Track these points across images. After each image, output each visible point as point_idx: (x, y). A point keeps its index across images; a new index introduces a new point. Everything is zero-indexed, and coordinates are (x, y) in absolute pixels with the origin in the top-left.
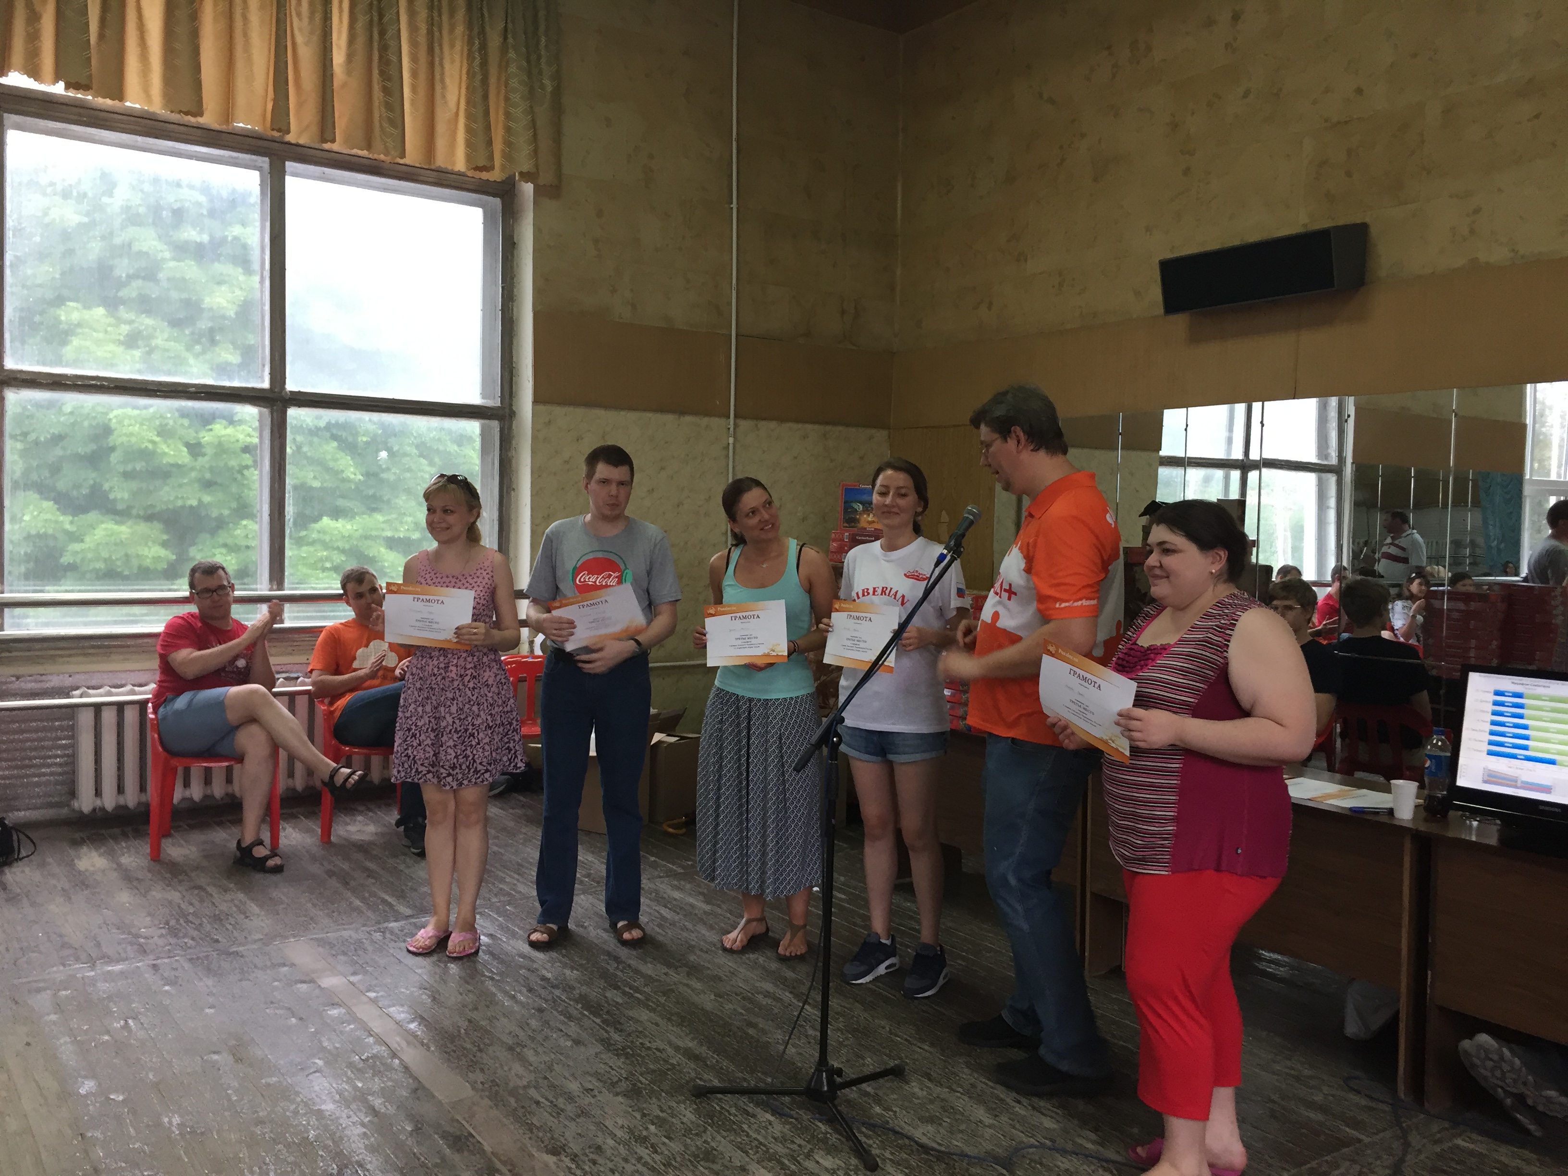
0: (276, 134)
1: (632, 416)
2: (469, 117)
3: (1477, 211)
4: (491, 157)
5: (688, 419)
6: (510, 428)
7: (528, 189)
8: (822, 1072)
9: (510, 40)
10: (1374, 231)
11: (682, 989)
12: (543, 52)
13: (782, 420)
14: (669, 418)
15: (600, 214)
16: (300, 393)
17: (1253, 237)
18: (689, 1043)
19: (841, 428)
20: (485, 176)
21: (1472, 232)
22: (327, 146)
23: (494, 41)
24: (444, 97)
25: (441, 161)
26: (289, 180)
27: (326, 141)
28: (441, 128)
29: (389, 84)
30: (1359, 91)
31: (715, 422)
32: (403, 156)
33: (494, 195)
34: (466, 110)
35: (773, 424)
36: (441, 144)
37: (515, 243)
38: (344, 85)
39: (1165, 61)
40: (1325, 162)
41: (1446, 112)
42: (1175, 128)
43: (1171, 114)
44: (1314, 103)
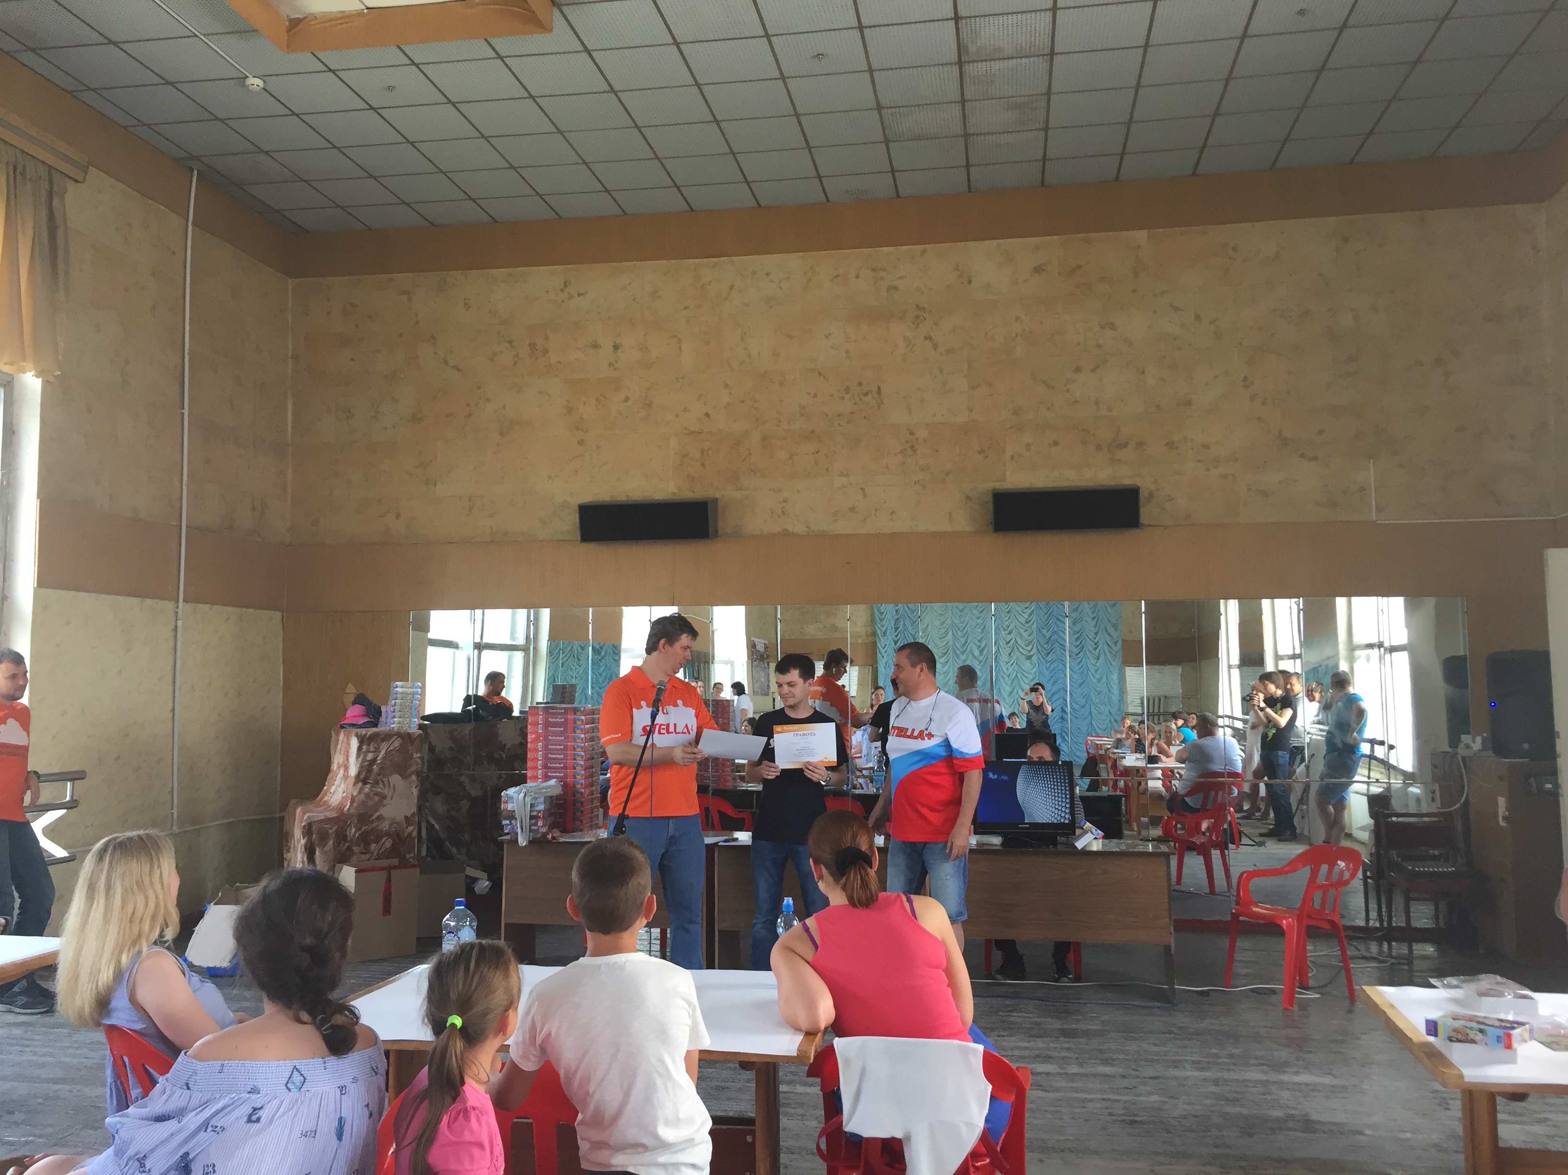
3: (785, 501)
10: (721, 504)
13: (213, 603)
15: (89, 410)
30: (707, 415)
35: (206, 607)
39: (559, 362)
40: (687, 455)
41: (764, 439)
42: (570, 410)
43: (567, 401)
44: (677, 416)
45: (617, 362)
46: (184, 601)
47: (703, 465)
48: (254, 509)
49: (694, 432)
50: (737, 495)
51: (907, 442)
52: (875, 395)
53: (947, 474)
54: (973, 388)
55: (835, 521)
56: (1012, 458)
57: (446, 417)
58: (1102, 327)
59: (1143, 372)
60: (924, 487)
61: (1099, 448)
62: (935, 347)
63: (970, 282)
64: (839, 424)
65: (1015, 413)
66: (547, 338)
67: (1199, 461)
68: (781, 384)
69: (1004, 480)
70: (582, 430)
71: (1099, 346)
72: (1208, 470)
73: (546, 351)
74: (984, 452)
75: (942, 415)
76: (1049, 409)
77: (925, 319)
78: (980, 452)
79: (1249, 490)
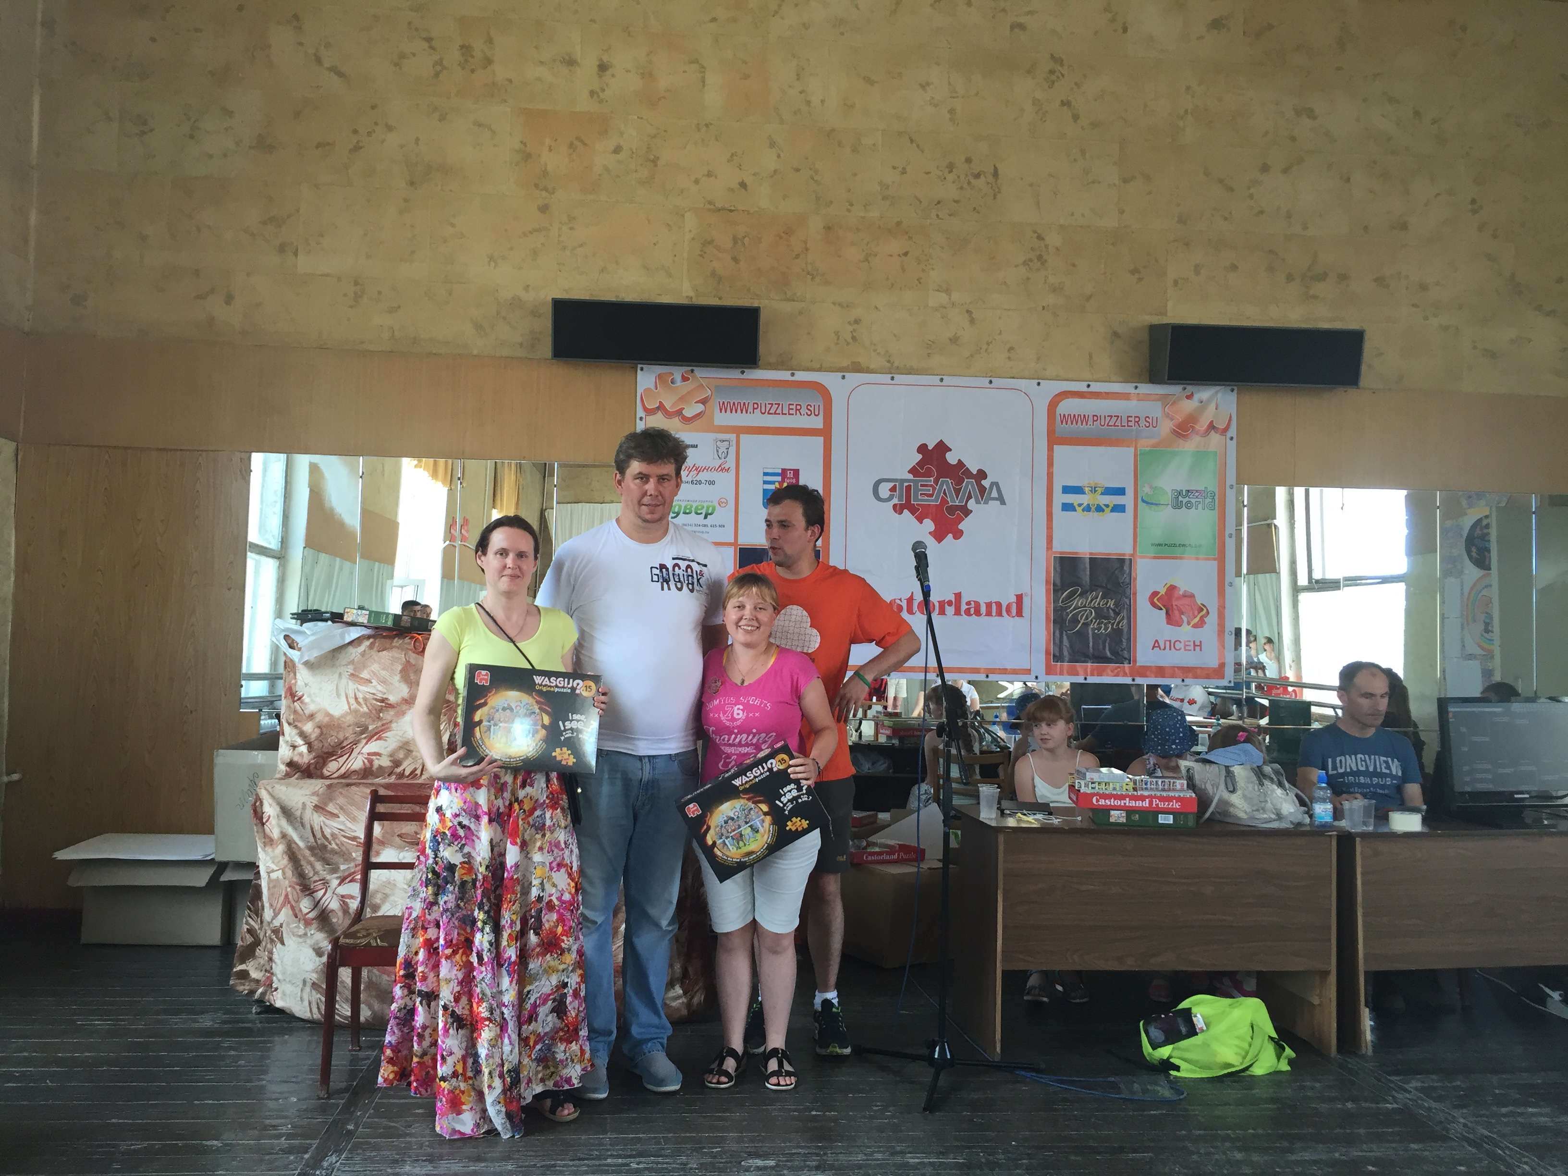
3: (857, 321)
21: (854, 338)
30: (743, 185)
39: (510, 81)
40: (711, 242)
41: (828, 228)
42: (527, 157)
43: (522, 142)
44: (697, 182)
45: (603, 90)
47: (735, 260)
49: (723, 209)
50: (787, 307)
51: (1033, 249)
52: (991, 179)
53: (1089, 298)
54: (1126, 181)
55: (929, 355)
56: (1176, 283)
57: (317, 147)
58: (1298, 113)
59: (1348, 180)
60: (1055, 315)
61: (1290, 278)
62: (1076, 118)
63: (1125, 30)
64: (938, 216)
65: (1182, 220)
66: (490, 41)
67: (1414, 305)
68: (855, 150)
69: (1165, 314)
70: (546, 189)
71: (1293, 139)
72: (1426, 318)
73: (488, 61)
74: (1139, 272)
75: (1083, 215)
76: (1226, 219)
77: (1063, 76)
78: (1133, 272)
79: (1475, 348)
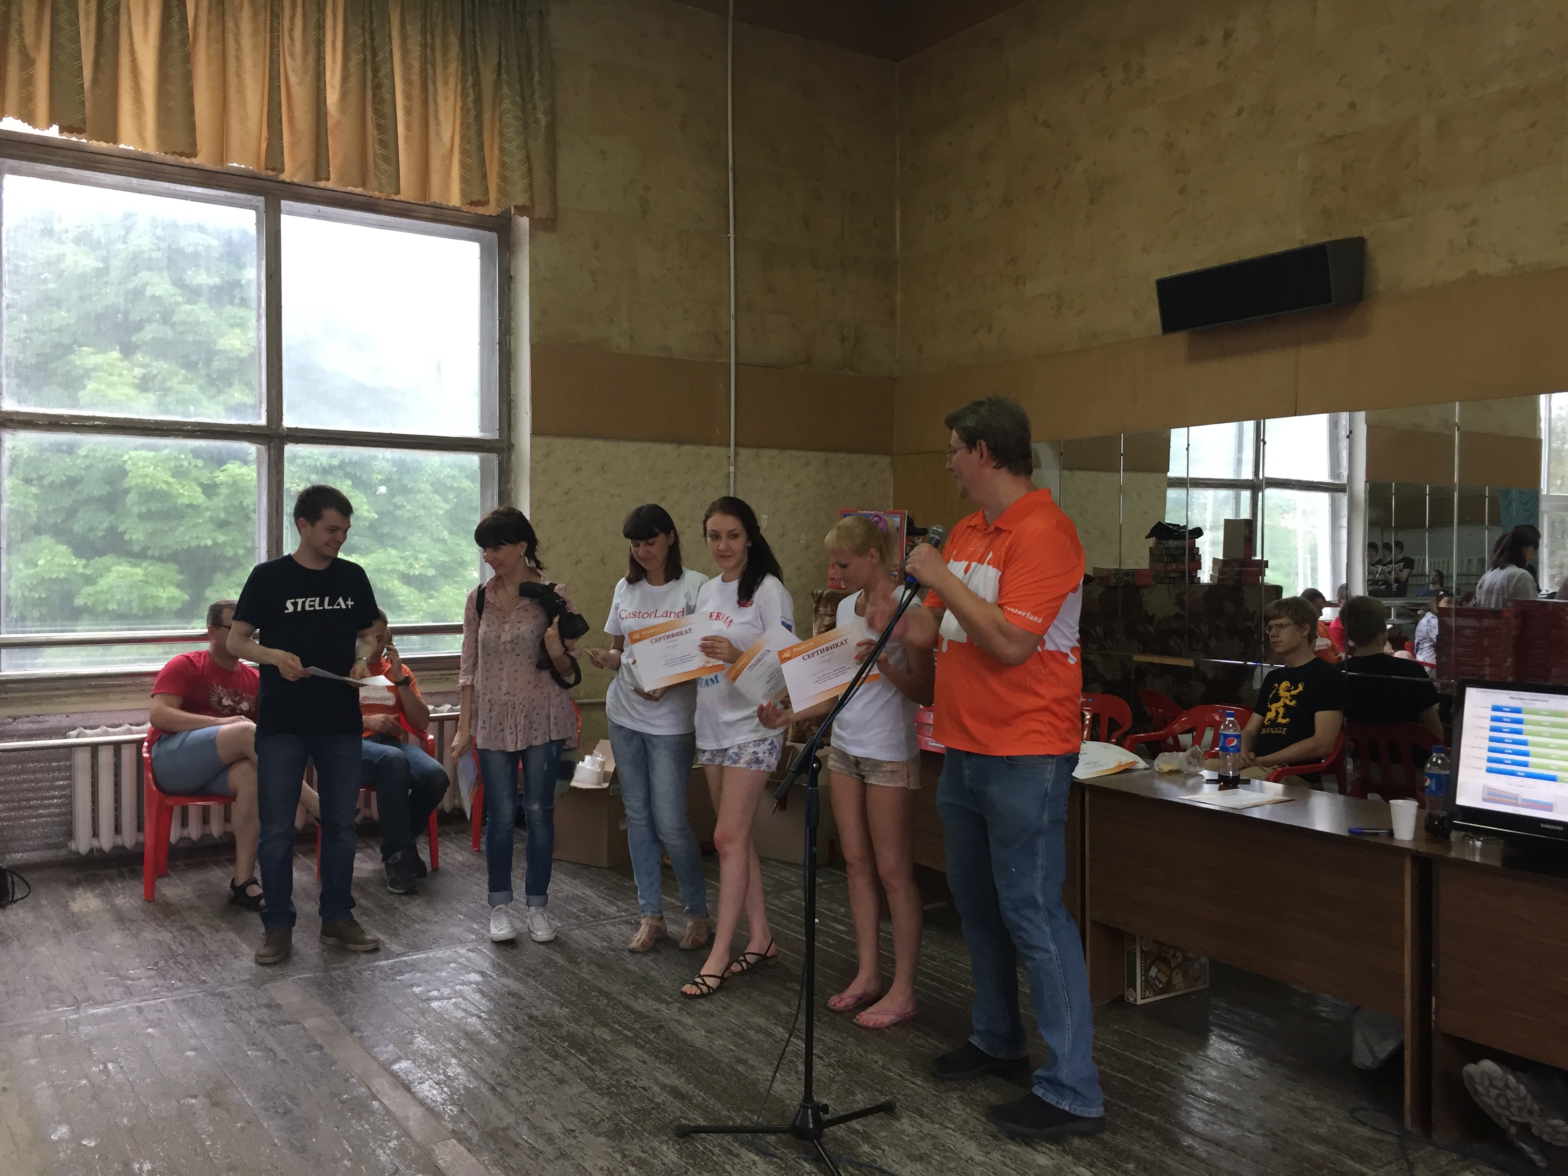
0: (270, 173)
1: (632, 446)
2: (464, 152)
3: (1474, 223)
4: (486, 192)
5: (687, 448)
6: (509, 460)
7: (524, 222)
8: (807, 1108)
9: (504, 76)
10: (1371, 245)
11: (673, 1025)
12: (537, 87)
13: (782, 447)
14: (668, 447)
15: (596, 246)
16: (297, 429)
17: (1250, 253)
18: (675, 1081)
19: (843, 455)
20: (480, 210)
21: (1470, 243)
22: (322, 184)
23: (488, 77)
24: (438, 133)
25: (436, 196)
26: (285, 219)
27: (318, 179)
28: (436, 165)
29: (383, 122)
30: (1352, 105)
31: (716, 451)
32: (398, 192)
33: (490, 230)
34: (460, 146)
35: (774, 452)
36: (436, 180)
37: (511, 277)
38: (338, 123)
39: (1158, 81)
40: (1321, 177)
41: (1441, 123)
42: (1170, 147)
43: (1166, 134)
44: (1308, 119)
45: (1228, 58)
46: (736, 445)
47: (1344, 189)
48: (843, 340)
49: (1333, 138)
50: (1395, 227)
57: (1035, 192)
70: (1184, 171)
73: (1142, 70)
